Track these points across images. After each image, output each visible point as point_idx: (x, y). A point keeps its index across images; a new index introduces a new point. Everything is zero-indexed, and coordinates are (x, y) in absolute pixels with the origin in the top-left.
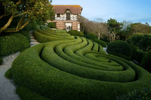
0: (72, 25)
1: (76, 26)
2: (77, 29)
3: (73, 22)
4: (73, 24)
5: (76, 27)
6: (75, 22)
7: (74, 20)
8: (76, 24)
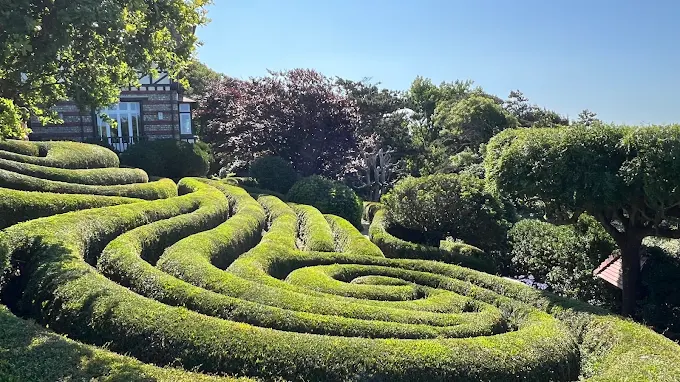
0: (142, 112)
1: (169, 118)
2: (178, 137)
3: (151, 98)
4: (147, 107)
5: (168, 127)
6: (161, 93)
7: (156, 85)
8: (166, 107)
